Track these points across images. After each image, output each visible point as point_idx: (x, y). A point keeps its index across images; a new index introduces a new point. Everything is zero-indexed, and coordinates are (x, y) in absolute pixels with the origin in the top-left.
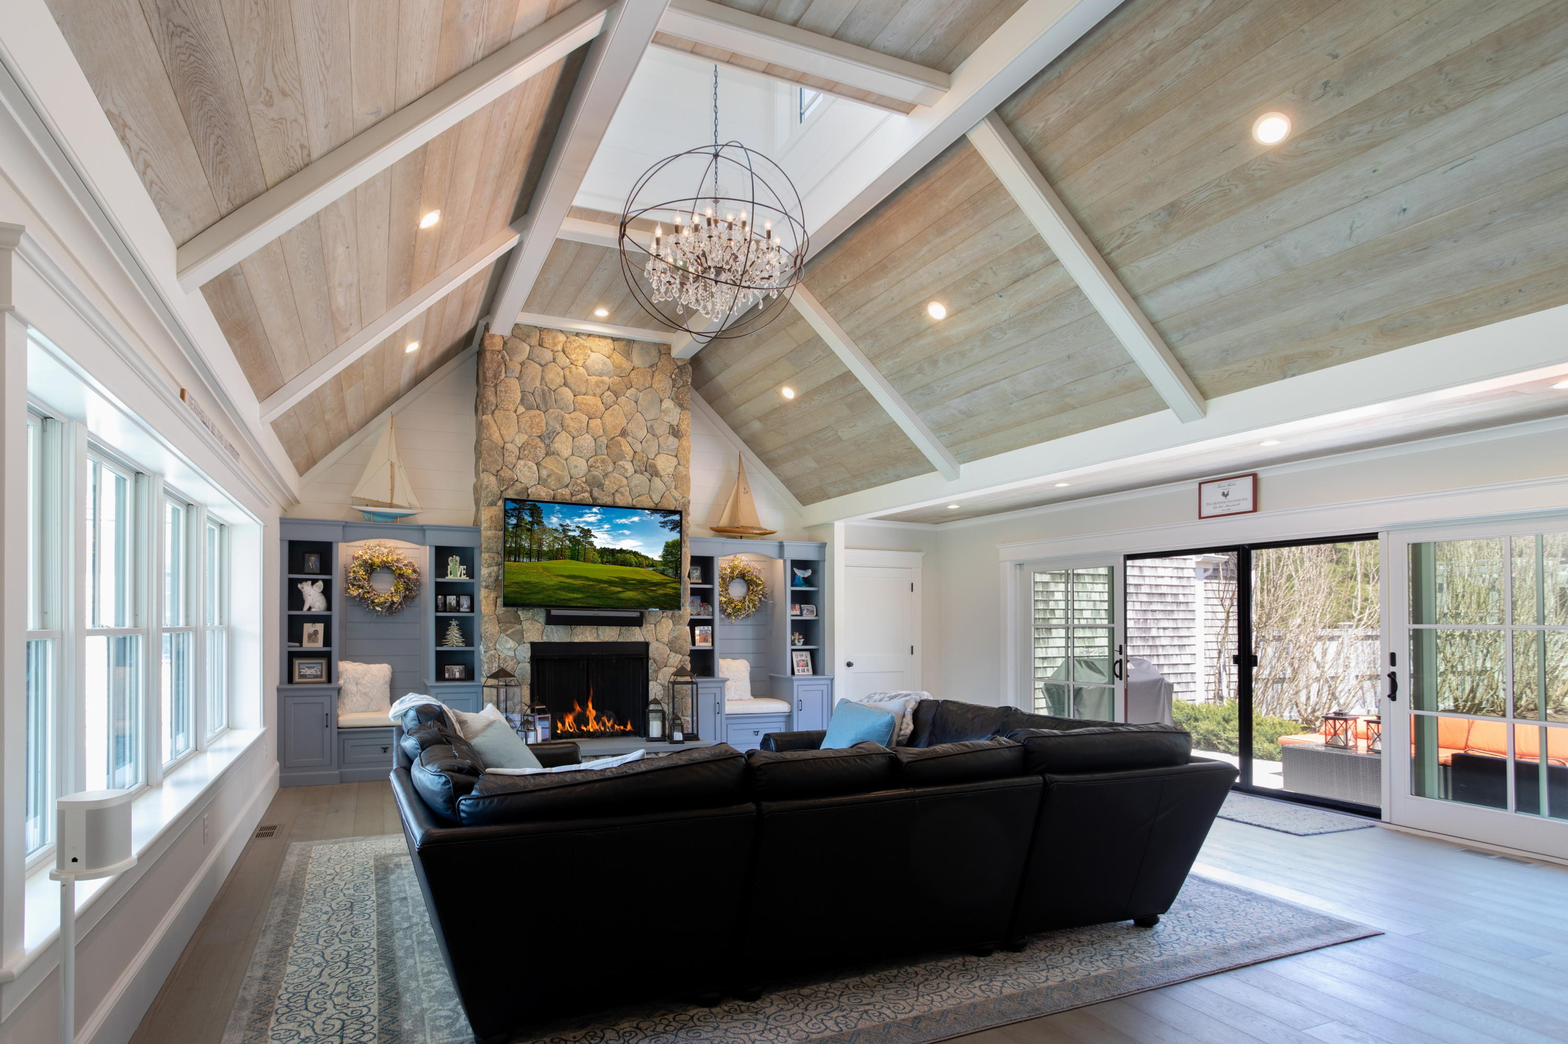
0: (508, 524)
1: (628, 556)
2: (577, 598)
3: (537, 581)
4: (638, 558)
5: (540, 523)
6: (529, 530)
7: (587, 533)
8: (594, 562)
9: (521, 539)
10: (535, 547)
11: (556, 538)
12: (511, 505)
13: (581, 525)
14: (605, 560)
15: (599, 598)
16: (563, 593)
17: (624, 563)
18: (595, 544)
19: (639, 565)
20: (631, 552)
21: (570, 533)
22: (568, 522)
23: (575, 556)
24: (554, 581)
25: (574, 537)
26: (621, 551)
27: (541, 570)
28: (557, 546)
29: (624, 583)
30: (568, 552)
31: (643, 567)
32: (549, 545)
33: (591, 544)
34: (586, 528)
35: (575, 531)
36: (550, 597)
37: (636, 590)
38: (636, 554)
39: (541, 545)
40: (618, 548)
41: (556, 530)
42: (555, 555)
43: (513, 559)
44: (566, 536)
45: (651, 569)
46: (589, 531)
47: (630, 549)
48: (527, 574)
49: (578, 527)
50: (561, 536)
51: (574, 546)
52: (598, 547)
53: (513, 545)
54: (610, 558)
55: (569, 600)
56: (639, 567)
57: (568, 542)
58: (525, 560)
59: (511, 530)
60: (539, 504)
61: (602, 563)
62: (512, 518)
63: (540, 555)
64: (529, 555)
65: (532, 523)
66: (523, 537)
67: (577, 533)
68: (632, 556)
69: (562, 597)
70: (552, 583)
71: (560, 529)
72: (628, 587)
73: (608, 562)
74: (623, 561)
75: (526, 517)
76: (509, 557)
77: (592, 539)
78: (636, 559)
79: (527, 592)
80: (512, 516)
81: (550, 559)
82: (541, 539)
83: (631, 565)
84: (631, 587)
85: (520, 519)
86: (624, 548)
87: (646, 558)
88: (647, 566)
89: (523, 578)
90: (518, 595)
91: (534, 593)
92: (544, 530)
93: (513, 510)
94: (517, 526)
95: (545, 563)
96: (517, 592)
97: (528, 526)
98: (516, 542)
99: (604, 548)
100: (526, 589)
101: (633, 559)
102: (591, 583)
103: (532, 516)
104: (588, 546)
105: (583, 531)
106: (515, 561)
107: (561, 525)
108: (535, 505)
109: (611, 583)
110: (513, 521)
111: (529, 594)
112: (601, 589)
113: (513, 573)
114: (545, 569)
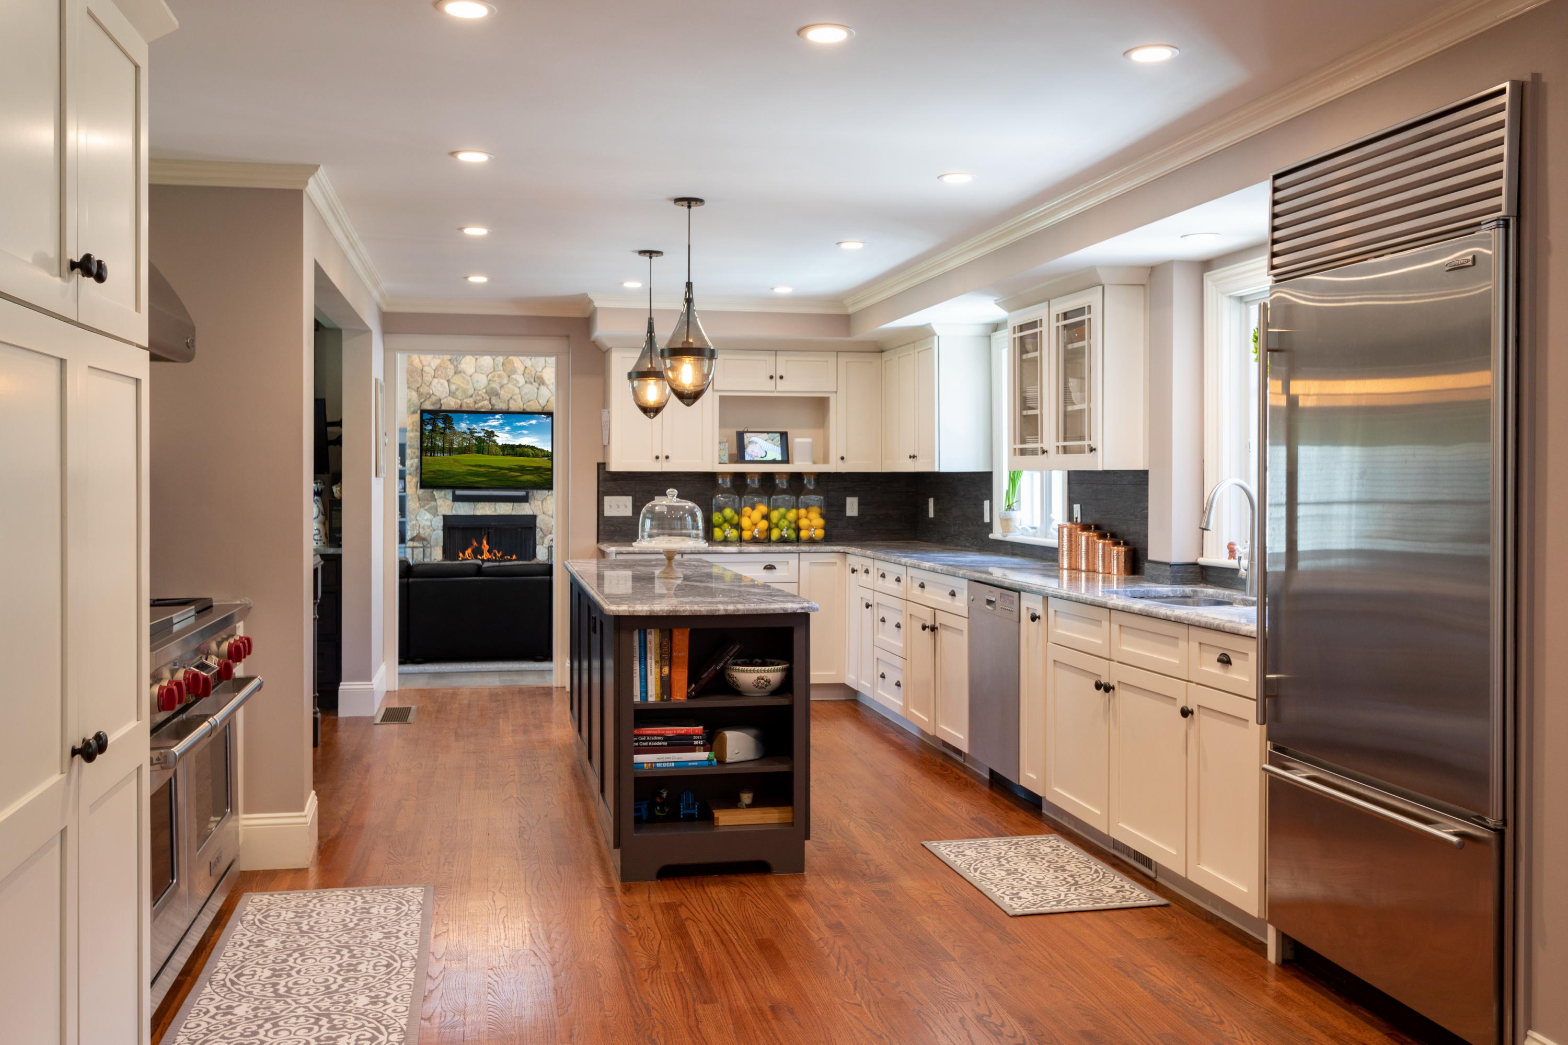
0: (425, 429)
1: (526, 450)
2: (482, 481)
3: (448, 469)
4: (534, 451)
5: (451, 428)
6: (442, 433)
7: (490, 434)
8: (496, 455)
9: (436, 440)
10: (447, 445)
11: (464, 438)
12: (426, 416)
13: (486, 428)
14: (506, 453)
15: (500, 480)
16: (470, 477)
17: (522, 455)
18: (497, 441)
19: (536, 456)
20: (528, 446)
21: (476, 435)
22: (474, 426)
23: (480, 451)
24: (465, 469)
25: (480, 437)
26: (520, 446)
27: (452, 462)
28: (465, 444)
29: (523, 469)
30: (474, 448)
31: (539, 457)
32: (459, 444)
33: (494, 442)
34: (490, 430)
35: (480, 432)
36: (460, 480)
37: (533, 474)
38: (533, 448)
39: (452, 444)
40: (517, 444)
41: (465, 433)
42: (463, 451)
43: (429, 455)
44: (473, 437)
45: (546, 458)
46: (492, 432)
47: (528, 444)
48: (440, 464)
49: (483, 430)
50: (469, 437)
51: (480, 443)
52: (500, 444)
53: (430, 445)
54: (510, 452)
55: (476, 482)
56: (536, 457)
57: (474, 441)
58: (439, 455)
59: (427, 434)
60: (450, 415)
61: (503, 455)
62: (428, 426)
63: (451, 451)
64: (443, 451)
65: (444, 429)
66: (438, 438)
67: (482, 434)
68: (530, 450)
69: (470, 481)
70: (462, 470)
71: (468, 431)
72: (525, 472)
73: (507, 455)
74: (521, 454)
75: (439, 424)
76: (426, 453)
77: (495, 438)
78: (533, 452)
79: (441, 477)
80: (428, 424)
81: (459, 453)
82: (452, 440)
83: (528, 456)
84: (528, 472)
85: (434, 426)
86: (523, 444)
87: (542, 450)
88: (543, 456)
89: (437, 467)
90: (434, 480)
91: (446, 478)
92: (455, 433)
93: (429, 419)
94: (432, 431)
95: (455, 456)
96: (433, 478)
97: (442, 431)
98: (431, 443)
99: (505, 444)
100: (440, 475)
101: (530, 452)
102: (494, 470)
103: (444, 423)
104: (491, 443)
105: (487, 432)
106: (431, 455)
107: (469, 429)
108: (447, 415)
109: (511, 469)
110: (429, 427)
111: (443, 479)
112: (502, 474)
113: (430, 464)
114: (455, 461)
